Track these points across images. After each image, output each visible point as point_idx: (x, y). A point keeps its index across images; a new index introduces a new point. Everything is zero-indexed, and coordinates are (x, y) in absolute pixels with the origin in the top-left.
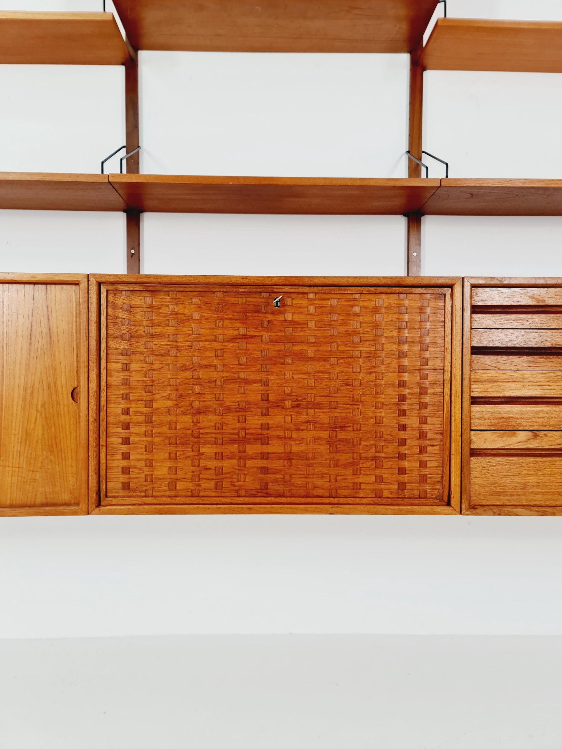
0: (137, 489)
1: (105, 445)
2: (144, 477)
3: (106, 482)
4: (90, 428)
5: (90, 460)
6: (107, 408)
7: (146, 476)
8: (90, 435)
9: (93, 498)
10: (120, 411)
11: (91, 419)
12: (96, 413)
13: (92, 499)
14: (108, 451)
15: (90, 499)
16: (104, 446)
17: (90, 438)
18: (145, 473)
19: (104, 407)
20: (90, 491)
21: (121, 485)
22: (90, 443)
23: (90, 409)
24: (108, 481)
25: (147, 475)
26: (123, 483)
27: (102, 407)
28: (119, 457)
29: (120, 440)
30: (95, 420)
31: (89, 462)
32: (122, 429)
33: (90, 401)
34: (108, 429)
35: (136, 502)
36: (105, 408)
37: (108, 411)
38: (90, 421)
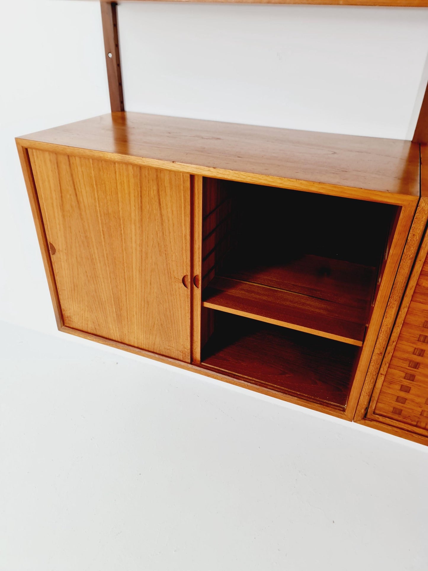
0: (409, 417)
1: (385, 374)
2: (421, 411)
3: (377, 402)
4: (374, 358)
5: (366, 384)
6: (397, 343)
7: (422, 411)
8: (372, 364)
9: (361, 412)
10: (412, 350)
11: (377, 351)
12: (384, 348)
13: (359, 413)
14: (386, 379)
15: (357, 412)
16: (383, 375)
17: (371, 367)
18: (422, 409)
19: (393, 342)
20: (359, 406)
21: (392, 409)
22: (369, 370)
23: (378, 342)
24: (378, 401)
25: (425, 411)
26: (394, 408)
27: (391, 341)
28: (398, 387)
29: (403, 375)
30: (381, 353)
31: (365, 385)
32: (409, 366)
33: (381, 335)
34: (392, 361)
35: (406, 428)
36: (395, 343)
37: (397, 346)
38: (375, 352)
